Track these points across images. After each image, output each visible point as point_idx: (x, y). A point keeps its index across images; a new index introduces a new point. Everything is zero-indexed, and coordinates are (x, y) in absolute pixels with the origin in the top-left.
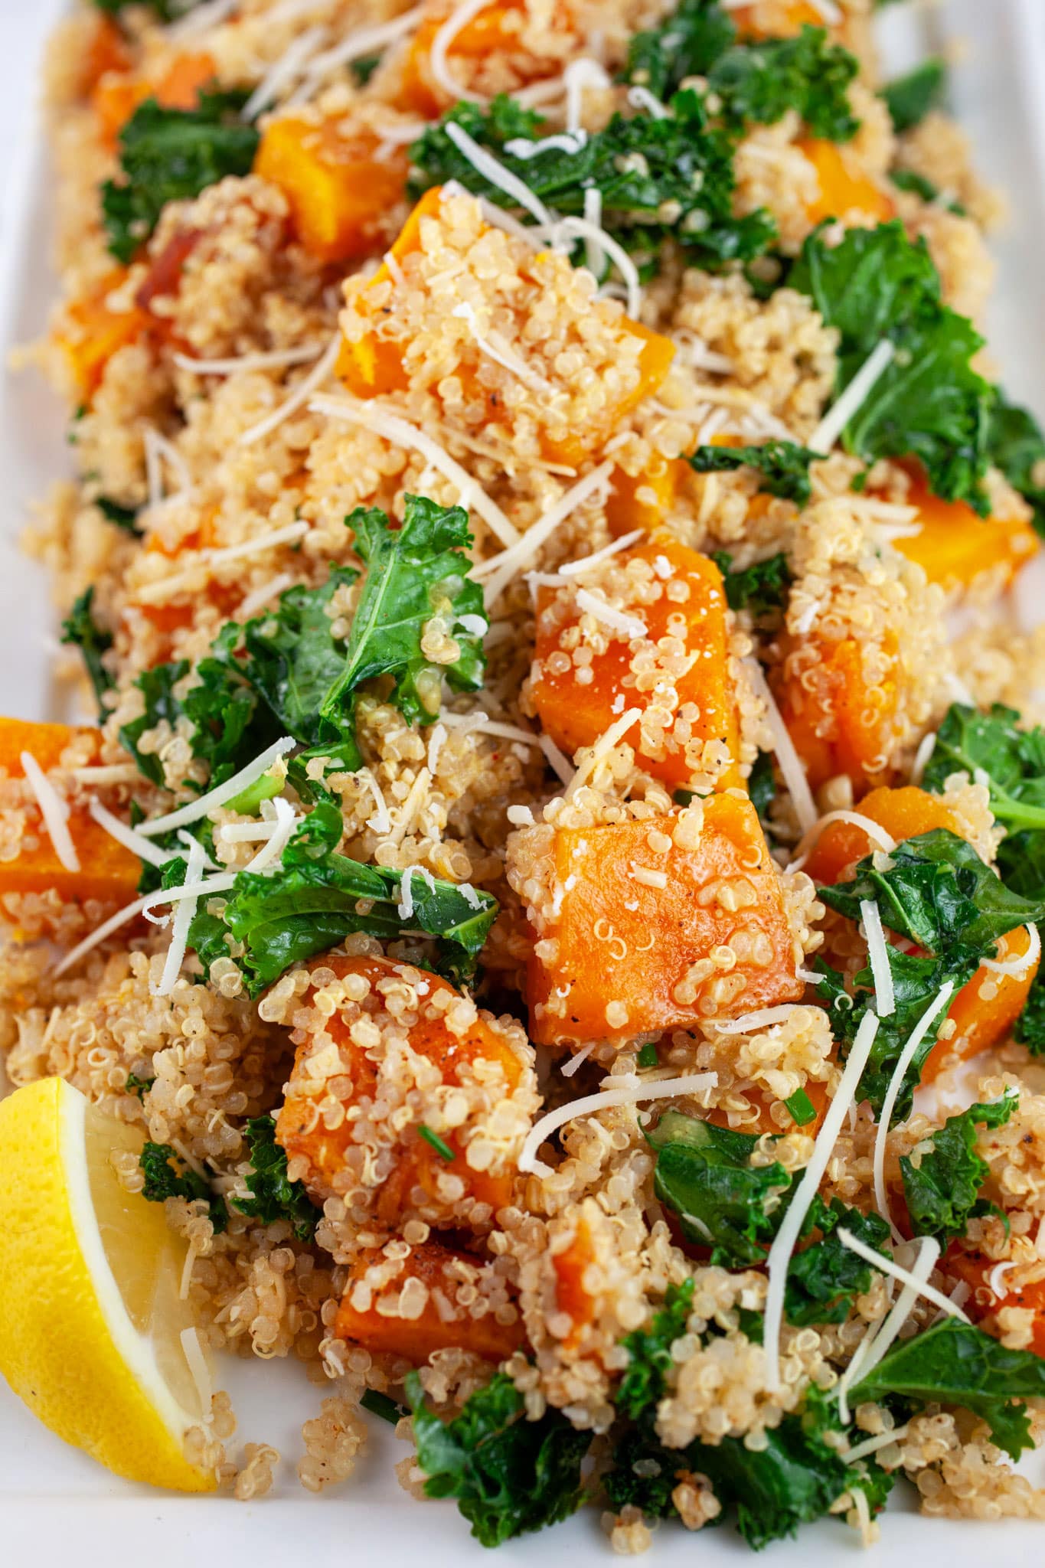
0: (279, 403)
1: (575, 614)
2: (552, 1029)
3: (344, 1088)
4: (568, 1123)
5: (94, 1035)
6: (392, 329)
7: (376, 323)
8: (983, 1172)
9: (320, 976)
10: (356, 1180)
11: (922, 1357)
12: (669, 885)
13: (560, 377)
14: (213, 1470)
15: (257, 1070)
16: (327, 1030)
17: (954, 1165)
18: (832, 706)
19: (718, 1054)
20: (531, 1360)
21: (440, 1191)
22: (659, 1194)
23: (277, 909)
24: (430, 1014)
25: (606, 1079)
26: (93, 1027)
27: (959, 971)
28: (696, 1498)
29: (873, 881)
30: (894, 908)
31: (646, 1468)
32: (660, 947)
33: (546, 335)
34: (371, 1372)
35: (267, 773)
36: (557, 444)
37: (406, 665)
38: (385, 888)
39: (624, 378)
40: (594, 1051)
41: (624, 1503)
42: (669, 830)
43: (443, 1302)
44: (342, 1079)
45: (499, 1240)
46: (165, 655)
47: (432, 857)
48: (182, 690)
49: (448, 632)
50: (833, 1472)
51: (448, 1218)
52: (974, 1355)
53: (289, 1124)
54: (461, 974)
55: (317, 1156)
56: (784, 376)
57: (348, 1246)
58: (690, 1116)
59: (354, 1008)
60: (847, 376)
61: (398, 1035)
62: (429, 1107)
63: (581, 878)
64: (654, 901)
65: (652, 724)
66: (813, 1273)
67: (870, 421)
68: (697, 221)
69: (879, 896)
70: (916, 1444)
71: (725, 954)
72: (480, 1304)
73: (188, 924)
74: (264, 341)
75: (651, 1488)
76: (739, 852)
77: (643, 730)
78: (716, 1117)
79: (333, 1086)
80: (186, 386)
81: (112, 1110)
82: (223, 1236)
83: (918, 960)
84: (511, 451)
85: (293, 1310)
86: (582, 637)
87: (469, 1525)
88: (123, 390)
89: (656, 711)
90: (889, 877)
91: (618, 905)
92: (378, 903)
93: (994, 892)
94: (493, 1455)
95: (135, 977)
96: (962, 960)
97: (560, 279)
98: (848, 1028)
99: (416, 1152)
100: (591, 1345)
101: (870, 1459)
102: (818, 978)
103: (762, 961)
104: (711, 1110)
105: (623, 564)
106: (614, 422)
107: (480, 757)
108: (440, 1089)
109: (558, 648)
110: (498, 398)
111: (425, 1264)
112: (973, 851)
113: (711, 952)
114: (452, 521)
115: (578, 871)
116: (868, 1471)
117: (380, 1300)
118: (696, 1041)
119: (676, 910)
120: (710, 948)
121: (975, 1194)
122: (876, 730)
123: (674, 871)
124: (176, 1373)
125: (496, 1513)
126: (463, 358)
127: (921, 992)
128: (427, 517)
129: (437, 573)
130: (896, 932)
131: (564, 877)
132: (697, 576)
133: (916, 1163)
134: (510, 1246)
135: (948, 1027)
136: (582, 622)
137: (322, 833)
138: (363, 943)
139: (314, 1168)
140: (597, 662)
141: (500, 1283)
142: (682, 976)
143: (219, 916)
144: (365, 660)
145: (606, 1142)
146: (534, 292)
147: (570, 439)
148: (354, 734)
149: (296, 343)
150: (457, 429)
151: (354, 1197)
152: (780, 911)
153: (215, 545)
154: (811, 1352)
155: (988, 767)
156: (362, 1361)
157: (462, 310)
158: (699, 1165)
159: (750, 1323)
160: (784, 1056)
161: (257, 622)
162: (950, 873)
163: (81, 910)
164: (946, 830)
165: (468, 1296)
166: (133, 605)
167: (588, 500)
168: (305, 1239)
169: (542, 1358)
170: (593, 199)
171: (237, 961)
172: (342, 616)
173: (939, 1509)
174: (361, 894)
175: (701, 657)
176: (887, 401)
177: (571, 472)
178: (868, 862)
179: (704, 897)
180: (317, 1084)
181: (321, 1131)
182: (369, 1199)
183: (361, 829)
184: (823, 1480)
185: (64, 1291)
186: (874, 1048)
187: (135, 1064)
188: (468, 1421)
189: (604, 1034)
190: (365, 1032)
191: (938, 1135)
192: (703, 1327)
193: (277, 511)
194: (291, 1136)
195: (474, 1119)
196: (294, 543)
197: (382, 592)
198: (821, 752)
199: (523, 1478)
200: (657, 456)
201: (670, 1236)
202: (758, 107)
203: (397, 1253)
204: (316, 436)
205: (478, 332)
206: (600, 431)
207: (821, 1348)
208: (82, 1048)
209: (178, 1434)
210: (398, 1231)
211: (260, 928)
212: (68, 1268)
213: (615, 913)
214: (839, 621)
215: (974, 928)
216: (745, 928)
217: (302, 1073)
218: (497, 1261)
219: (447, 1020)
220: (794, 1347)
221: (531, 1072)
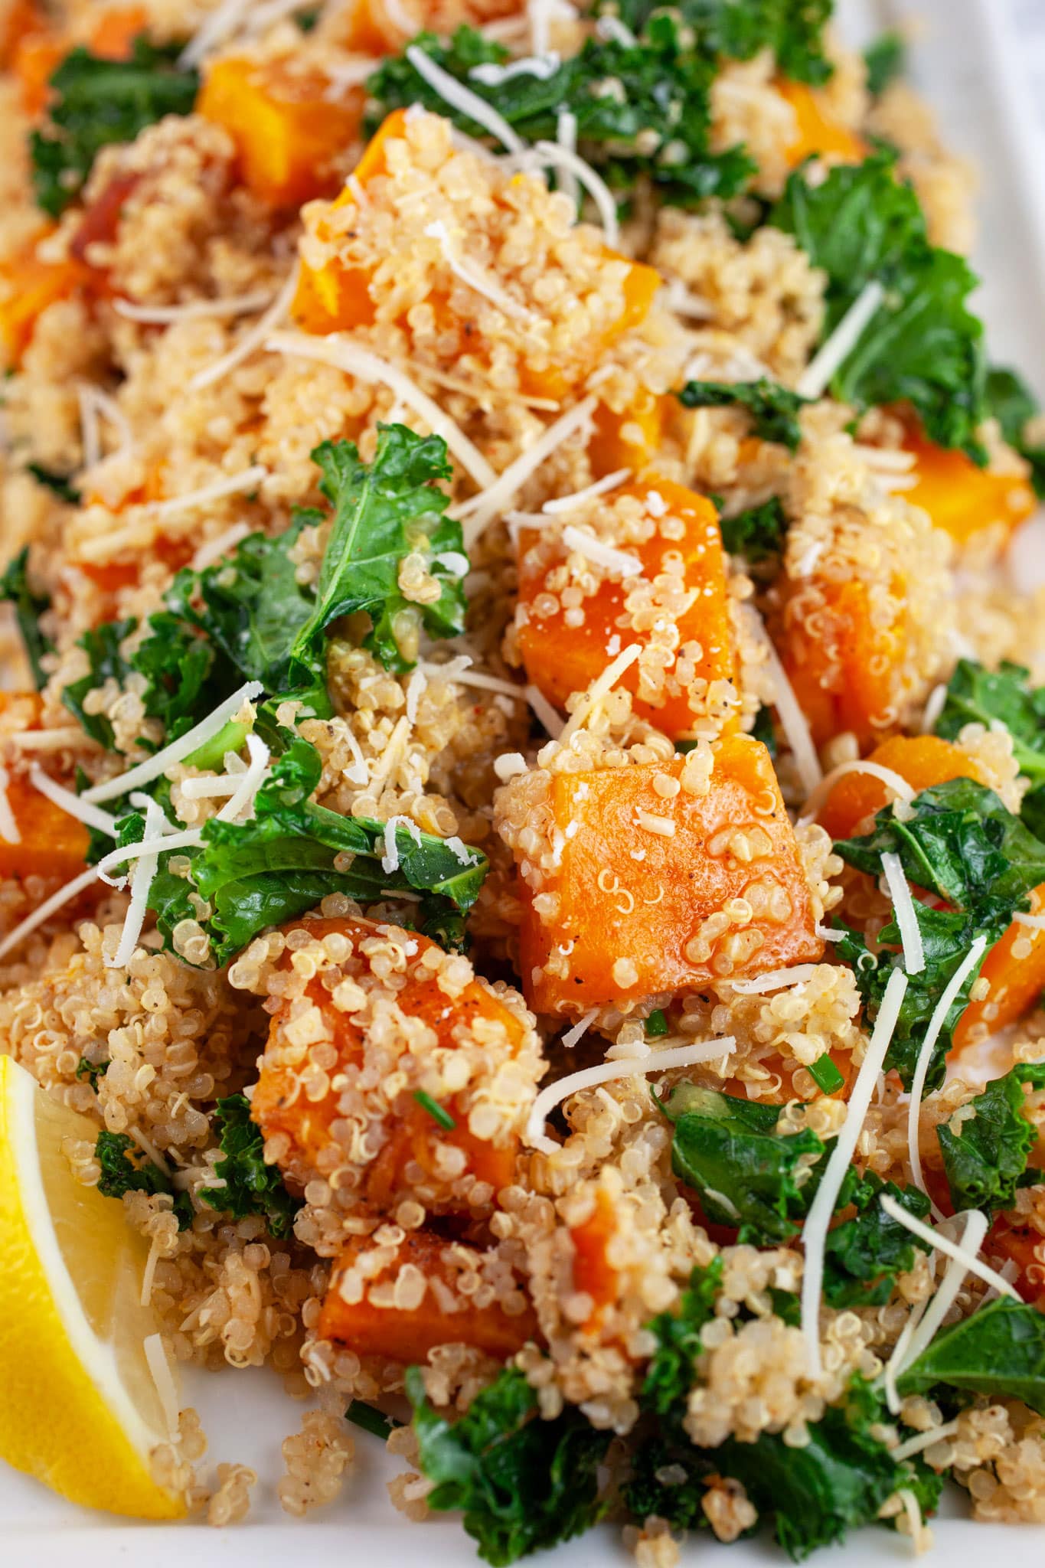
0: (229, 348)
1: (562, 554)
2: (552, 993)
3: (328, 1055)
4: (572, 1096)
5: (40, 1017)
6: (357, 254)
7: (340, 247)
8: (1031, 1136)
9: (296, 938)
10: (344, 1158)
11: (972, 1341)
12: (678, 833)
13: (540, 305)
14: (183, 1494)
15: (223, 1049)
16: (306, 994)
17: (998, 1130)
18: (839, 653)
19: (734, 1017)
20: (545, 1351)
21: (438, 1164)
22: (677, 1170)
23: (248, 865)
24: (420, 975)
25: (612, 1049)
26: (38, 1008)
27: (989, 926)
28: (730, 1506)
29: (894, 832)
30: (918, 859)
31: (671, 1475)
32: (670, 900)
33: (523, 261)
34: (360, 1377)
35: (234, 719)
36: (537, 374)
37: (383, 602)
38: (366, 840)
39: (608, 305)
40: (597, 1019)
41: (647, 1514)
42: (676, 772)
43: (443, 1293)
44: (325, 1046)
45: (503, 1221)
46: (110, 615)
47: (415, 810)
48: (130, 648)
49: (427, 570)
50: (881, 1470)
51: (446, 1199)
52: (1030, 1337)
53: (266, 1097)
54: (449, 936)
55: (299, 1131)
56: (768, 320)
57: (332, 1236)
58: (704, 1087)
59: (335, 971)
60: (834, 321)
61: (386, 997)
62: (425, 1071)
63: (583, 825)
64: (662, 852)
65: (652, 664)
66: (851, 1251)
67: (859, 369)
68: (676, 154)
69: (902, 848)
70: (968, 1439)
71: (741, 907)
72: (484, 1291)
73: (149, 884)
74: (208, 290)
75: (676, 1497)
76: (752, 798)
77: (642, 672)
78: (732, 1089)
79: (316, 1054)
80: (124, 339)
81: (62, 1099)
82: (188, 1234)
83: (947, 915)
84: (488, 385)
85: (269, 1312)
86: (571, 577)
87: (475, 1544)
88: (57, 349)
89: (656, 650)
90: (911, 826)
91: (623, 854)
92: (359, 857)
93: (1023, 844)
94: (502, 1462)
95: (85, 951)
96: (994, 913)
97: (537, 203)
98: (873, 990)
99: (412, 1123)
100: (614, 1330)
101: (917, 1458)
102: (839, 936)
103: (780, 914)
104: (728, 1079)
105: (611, 503)
106: (597, 355)
107: (462, 709)
108: (437, 1052)
109: (543, 590)
110: (473, 328)
111: (421, 1251)
112: (997, 800)
113: (725, 906)
114: (430, 450)
115: (580, 816)
116: (917, 1472)
117: (373, 1290)
118: (709, 1005)
119: (685, 862)
120: (722, 902)
121: (1025, 1162)
122: (885, 680)
123: (682, 817)
124: (140, 1386)
125: (506, 1528)
126: (435, 284)
127: (951, 948)
128: (403, 445)
129: (413, 508)
130: (922, 887)
131: (563, 824)
132: (691, 513)
133: (956, 1130)
134: (516, 1228)
135: (982, 987)
136: (571, 561)
137: (298, 776)
138: (341, 904)
139: (295, 1147)
140: (587, 604)
141: (505, 1269)
142: (694, 932)
143: (183, 875)
144: (340, 595)
145: (616, 1114)
146: (508, 216)
147: (551, 369)
148: (326, 681)
149: (244, 289)
150: (427, 363)
151: (341, 1177)
152: (797, 863)
153: (160, 498)
154: (851, 1338)
155: (1004, 718)
156: (349, 1364)
157: (435, 229)
158: (722, 1134)
159: (786, 1305)
160: (807, 1018)
161: (211, 572)
162: (976, 822)
163: (22, 887)
164: (968, 778)
165: (470, 1284)
166: (72, 564)
167: (569, 440)
168: (281, 1234)
169: (556, 1348)
170: (568, 124)
171: (202, 924)
172: (307, 560)
173: (995, 1513)
174: (340, 846)
175: (702, 595)
176: (877, 347)
177: (552, 405)
178: (888, 811)
179: (716, 847)
180: (298, 1051)
181: (304, 1103)
182: (358, 1179)
183: (336, 782)
184: (870, 1480)
185: (15, 1291)
186: (903, 1010)
187: (87, 1047)
188: (476, 1420)
189: (608, 996)
190: (349, 995)
191: (978, 1100)
192: (734, 1311)
193: (229, 459)
194: (269, 1110)
195: (475, 1083)
196: (249, 491)
197: (355, 524)
198: (824, 706)
199: (535, 1487)
200: (643, 391)
201: (691, 1214)
202: (733, 42)
203: (390, 1239)
204: (271, 378)
205: (451, 255)
206: (583, 363)
207: (863, 1334)
208: (26, 1033)
209: (144, 1454)
210: (390, 1214)
211: (228, 886)
212: (19, 1264)
213: (620, 863)
214: (843, 562)
215: (1004, 881)
216: (759, 880)
217: (280, 1041)
218: (501, 1246)
219: (440, 980)
220: (834, 1333)
221: (534, 1034)
